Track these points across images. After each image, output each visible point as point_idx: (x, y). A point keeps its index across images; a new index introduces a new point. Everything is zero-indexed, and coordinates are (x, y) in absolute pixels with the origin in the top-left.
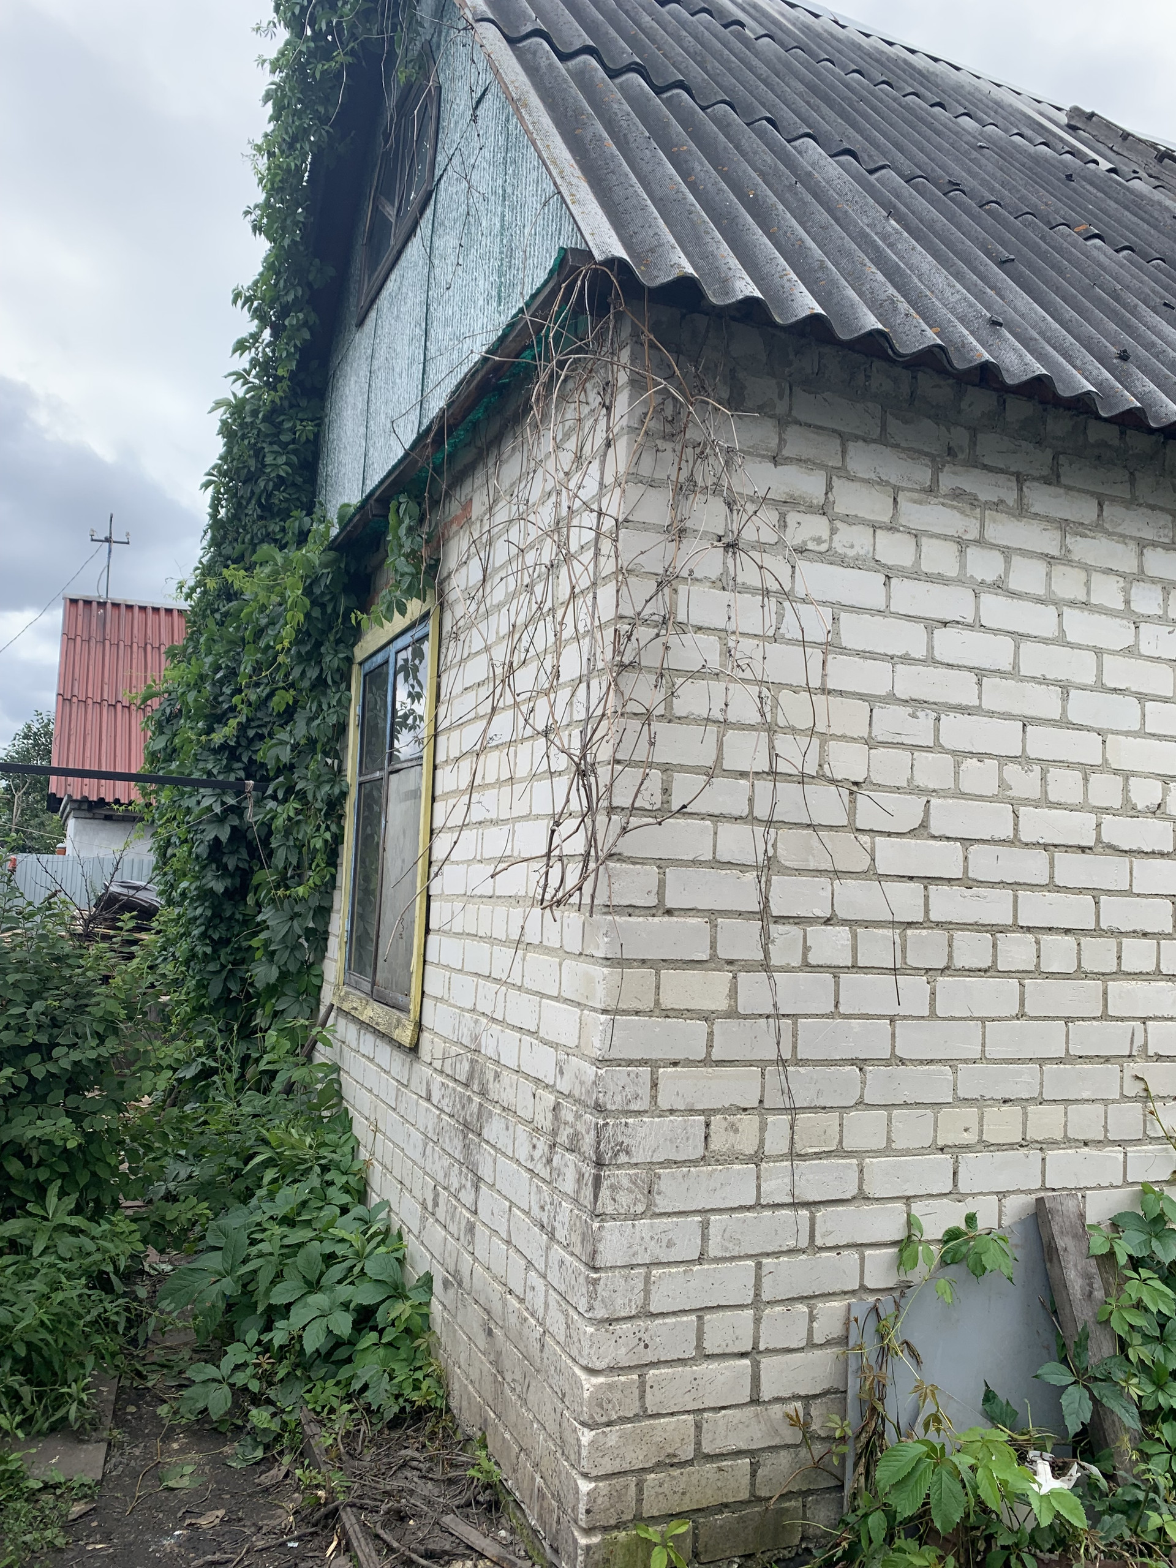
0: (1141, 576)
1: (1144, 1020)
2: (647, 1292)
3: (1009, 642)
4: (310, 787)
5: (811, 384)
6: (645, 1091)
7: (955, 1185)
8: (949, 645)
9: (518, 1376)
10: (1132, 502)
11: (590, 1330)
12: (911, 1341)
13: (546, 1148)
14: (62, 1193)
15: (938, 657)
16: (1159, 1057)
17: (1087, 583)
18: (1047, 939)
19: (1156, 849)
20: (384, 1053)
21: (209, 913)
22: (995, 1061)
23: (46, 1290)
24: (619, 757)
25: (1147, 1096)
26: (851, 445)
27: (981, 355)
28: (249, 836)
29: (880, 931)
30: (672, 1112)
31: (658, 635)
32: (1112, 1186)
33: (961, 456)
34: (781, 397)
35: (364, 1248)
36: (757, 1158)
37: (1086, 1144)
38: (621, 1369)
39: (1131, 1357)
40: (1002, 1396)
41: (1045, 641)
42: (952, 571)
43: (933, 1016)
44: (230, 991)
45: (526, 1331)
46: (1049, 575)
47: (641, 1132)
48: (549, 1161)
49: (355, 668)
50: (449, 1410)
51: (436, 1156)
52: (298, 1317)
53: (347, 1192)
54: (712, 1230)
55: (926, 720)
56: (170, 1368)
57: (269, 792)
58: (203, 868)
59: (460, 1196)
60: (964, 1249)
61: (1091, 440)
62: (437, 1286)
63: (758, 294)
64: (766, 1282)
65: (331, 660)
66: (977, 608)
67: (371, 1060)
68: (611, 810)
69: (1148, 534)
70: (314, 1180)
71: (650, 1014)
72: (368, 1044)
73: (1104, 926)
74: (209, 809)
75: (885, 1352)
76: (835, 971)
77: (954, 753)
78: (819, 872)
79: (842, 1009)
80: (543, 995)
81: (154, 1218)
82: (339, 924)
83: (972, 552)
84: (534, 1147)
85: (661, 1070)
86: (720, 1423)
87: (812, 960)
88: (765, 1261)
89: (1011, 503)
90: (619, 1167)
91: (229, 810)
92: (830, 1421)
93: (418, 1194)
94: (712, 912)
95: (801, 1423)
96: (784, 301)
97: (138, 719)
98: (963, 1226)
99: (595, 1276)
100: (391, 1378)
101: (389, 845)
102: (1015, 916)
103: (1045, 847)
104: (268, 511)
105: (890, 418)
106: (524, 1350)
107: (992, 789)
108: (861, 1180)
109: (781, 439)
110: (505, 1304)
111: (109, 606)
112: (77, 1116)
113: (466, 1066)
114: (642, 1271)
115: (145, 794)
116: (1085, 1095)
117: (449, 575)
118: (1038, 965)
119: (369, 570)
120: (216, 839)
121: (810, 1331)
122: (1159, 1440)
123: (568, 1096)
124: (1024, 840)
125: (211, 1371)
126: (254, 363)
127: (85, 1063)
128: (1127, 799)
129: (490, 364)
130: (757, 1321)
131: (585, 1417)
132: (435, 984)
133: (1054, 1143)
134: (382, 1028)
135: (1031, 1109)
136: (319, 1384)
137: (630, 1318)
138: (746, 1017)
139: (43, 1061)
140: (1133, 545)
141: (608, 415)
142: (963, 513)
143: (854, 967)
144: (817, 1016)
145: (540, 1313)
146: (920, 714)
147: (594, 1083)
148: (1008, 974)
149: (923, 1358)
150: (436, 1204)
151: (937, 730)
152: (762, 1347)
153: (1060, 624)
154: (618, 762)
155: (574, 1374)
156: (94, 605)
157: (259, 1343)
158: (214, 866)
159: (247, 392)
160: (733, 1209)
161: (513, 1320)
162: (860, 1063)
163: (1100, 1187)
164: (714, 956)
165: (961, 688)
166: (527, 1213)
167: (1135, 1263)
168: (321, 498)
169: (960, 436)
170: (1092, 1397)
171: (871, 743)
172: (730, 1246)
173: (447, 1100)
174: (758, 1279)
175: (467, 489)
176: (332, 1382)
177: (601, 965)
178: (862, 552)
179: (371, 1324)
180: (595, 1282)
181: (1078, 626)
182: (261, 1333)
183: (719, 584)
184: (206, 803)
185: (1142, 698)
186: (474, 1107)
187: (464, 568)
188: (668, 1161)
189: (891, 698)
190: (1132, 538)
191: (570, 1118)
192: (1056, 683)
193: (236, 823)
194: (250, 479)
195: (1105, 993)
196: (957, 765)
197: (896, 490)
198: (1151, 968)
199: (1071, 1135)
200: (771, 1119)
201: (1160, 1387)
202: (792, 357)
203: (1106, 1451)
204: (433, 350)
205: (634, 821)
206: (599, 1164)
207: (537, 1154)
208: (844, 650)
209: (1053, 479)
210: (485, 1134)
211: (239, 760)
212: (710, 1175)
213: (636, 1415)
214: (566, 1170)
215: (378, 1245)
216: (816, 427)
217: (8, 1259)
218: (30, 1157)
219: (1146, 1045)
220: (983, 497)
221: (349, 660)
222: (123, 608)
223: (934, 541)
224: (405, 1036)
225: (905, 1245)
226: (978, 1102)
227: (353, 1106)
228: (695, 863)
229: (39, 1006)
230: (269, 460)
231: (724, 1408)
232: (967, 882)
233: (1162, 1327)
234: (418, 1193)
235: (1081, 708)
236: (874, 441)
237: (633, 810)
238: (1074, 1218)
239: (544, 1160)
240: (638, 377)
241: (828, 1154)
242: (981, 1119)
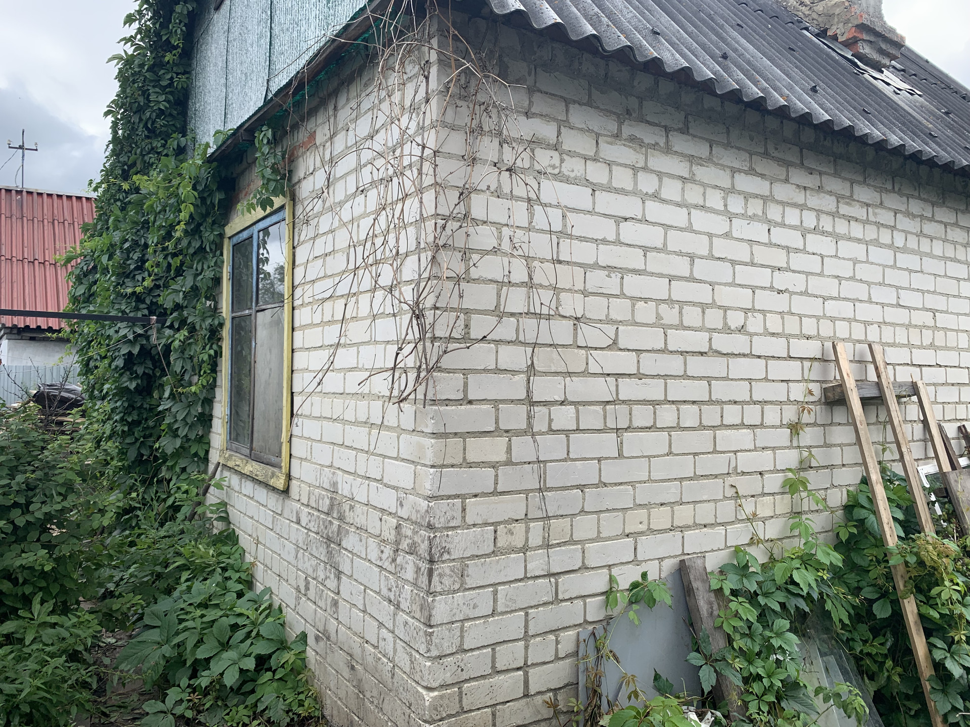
0: (732, 190)
1: (735, 452)
2: (462, 637)
3: (661, 230)
4: (197, 320)
5: (548, 66)
6: (458, 514)
7: (636, 556)
8: (629, 232)
9: (375, 693)
10: (728, 145)
11: (428, 664)
12: (614, 650)
13: (391, 553)
14: (42, 602)
15: (622, 240)
16: (743, 473)
17: (704, 194)
18: (683, 407)
19: (741, 352)
20: (261, 494)
21: (126, 405)
22: (656, 481)
23: (37, 667)
24: (437, 305)
25: (737, 496)
26: (571, 106)
27: (652, 53)
28: (153, 352)
29: (592, 407)
30: (474, 525)
31: (461, 227)
32: (719, 549)
33: (634, 115)
34: (530, 74)
35: (257, 619)
36: (525, 549)
37: (705, 526)
38: (448, 685)
39: (735, 646)
40: (664, 677)
41: (681, 229)
42: (629, 187)
43: (621, 455)
44: (142, 455)
45: (380, 667)
46: (683, 189)
47: (456, 540)
48: (394, 560)
49: (226, 241)
50: (323, 717)
51: (306, 559)
52: (216, 668)
53: (240, 583)
54: (499, 596)
55: (616, 278)
56: (125, 707)
57: (168, 324)
58: (121, 375)
59: (326, 583)
60: (642, 593)
61: (705, 107)
62: (311, 640)
63: (522, 8)
64: (531, 624)
65: (209, 236)
66: (644, 210)
67: (252, 498)
68: (434, 339)
69: (736, 165)
70: (217, 577)
71: (460, 466)
72: (248, 487)
73: (714, 399)
74: (125, 336)
75: (599, 659)
76: (567, 432)
77: (631, 298)
78: (557, 373)
79: (571, 456)
80: (385, 457)
81: (104, 610)
82: (221, 409)
83: (641, 175)
84: (382, 552)
85: (468, 500)
86: (507, 711)
87: (554, 427)
88: (530, 611)
89: (662, 145)
90: (443, 562)
91: (137, 336)
92: (570, 702)
93: (294, 583)
94: (496, 401)
95: (553, 705)
96: (539, 13)
97: (62, 274)
98: (640, 580)
99: (431, 630)
100: (285, 701)
101: (259, 358)
102: (666, 395)
103: (681, 353)
104: (152, 133)
105: (593, 90)
106: (379, 678)
107: (652, 319)
108: (584, 557)
109: (530, 102)
110: (363, 650)
111: (24, 194)
112: (49, 546)
113: (327, 502)
114: (459, 624)
115: (70, 326)
116: (705, 498)
117: (299, 181)
118: (678, 423)
119: (234, 175)
120: (130, 353)
121: (557, 649)
122: (752, 692)
123: (408, 519)
124: (670, 349)
125: (160, 706)
126: (139, 31)
127: (53, 513)
128: (725, 324)
129: (336, 44)
130: (526, 648)
131: (427, 717)
132: (299, 448)
133: (688, 527)
134: (259, 478)
135: (676, 508)
136: (234, 709)
137: (452, 654)
138: (517, 464)
139: (23, 513)
140: (728, 171)
141: (427, 82)
142: (635, 150)
143: (578, 430)
144: (557, 461)
145: (391, 654)
146: (613, 275)
147: (427, 511)
148: (662, 429)
149: (620, 660)
150: (307, 589)
151: (622, 284)
152: (529, 663)
153: (690, 219)
154: (438, 308)
155: (418, 691)
156: (13, 192)
157: (189, 686)
158: (128, 373)
159: (134, 51)
160: (511, 582)
161: (370, 659)
162: (582, 487)
163: (713, 551)
164: (497, 428)
165: (634, 260)
166: (379, 593)
167: (734, 593)
168: (191, 126)
169: (633, 102)
170: (716, 671)
171: (585, 293)
172: (510, 604)
173: (313, 523)
174: (527, 622)
175: (311, 125)
176: (242, 707)
177: (429, 437)
178: (579, 175)
179: (265, 667)
180: (431, 634)
181: (700, 220)
182: (190, 679)
183: (496, 194)
184: (122, 332)
185: (733, 263)
186: (335, 527)
187: (311, 177)
188: (473, 556)
189: (596, 266)
190: (728, 167)
191: (409, 533)
192: (688, 255)
193: (144, 342)
194: (140, 110)
195: (715, 438)
196: (633, 305)
197: (598, 135)
198: (738, 422)
199: (697, 522)
200: (532, 525)
201: (750, 662)
202: (536, 49)
203: (723, 703)
204: (276, 30)
205: (451, 346)
206: (431, 561)
207: (384, 556)
208: (570, 236)
209: (685, 130)
210: (344, 544)
211: (143, 302)
212: (498, 561)
213: (457, 712)
214: (407, 566)
215: (267, 617)
216: (551, 94)
217: (7, 649)
218: (17, 579)
219: (736, 466)
220: (646, 141)
221: (221, 236)
222: (35, 195)
223: (619, 168)
224: (280, 483)
225: (608, 593)
226: (647, 506)
227: (239, 528)
228: (486, 371)
229: (20, 478)
230: (152, 98)
231: (508, 702)
232: (639, 376)
233: (750, 628)
234: (292, 581)
235: (702, 269)
236: (584, 104)
237: (450, 339)
238: (701, 570)
239: (390, 560)
240: (443, 58)
241: (565, 543)
242: (649, 515)
